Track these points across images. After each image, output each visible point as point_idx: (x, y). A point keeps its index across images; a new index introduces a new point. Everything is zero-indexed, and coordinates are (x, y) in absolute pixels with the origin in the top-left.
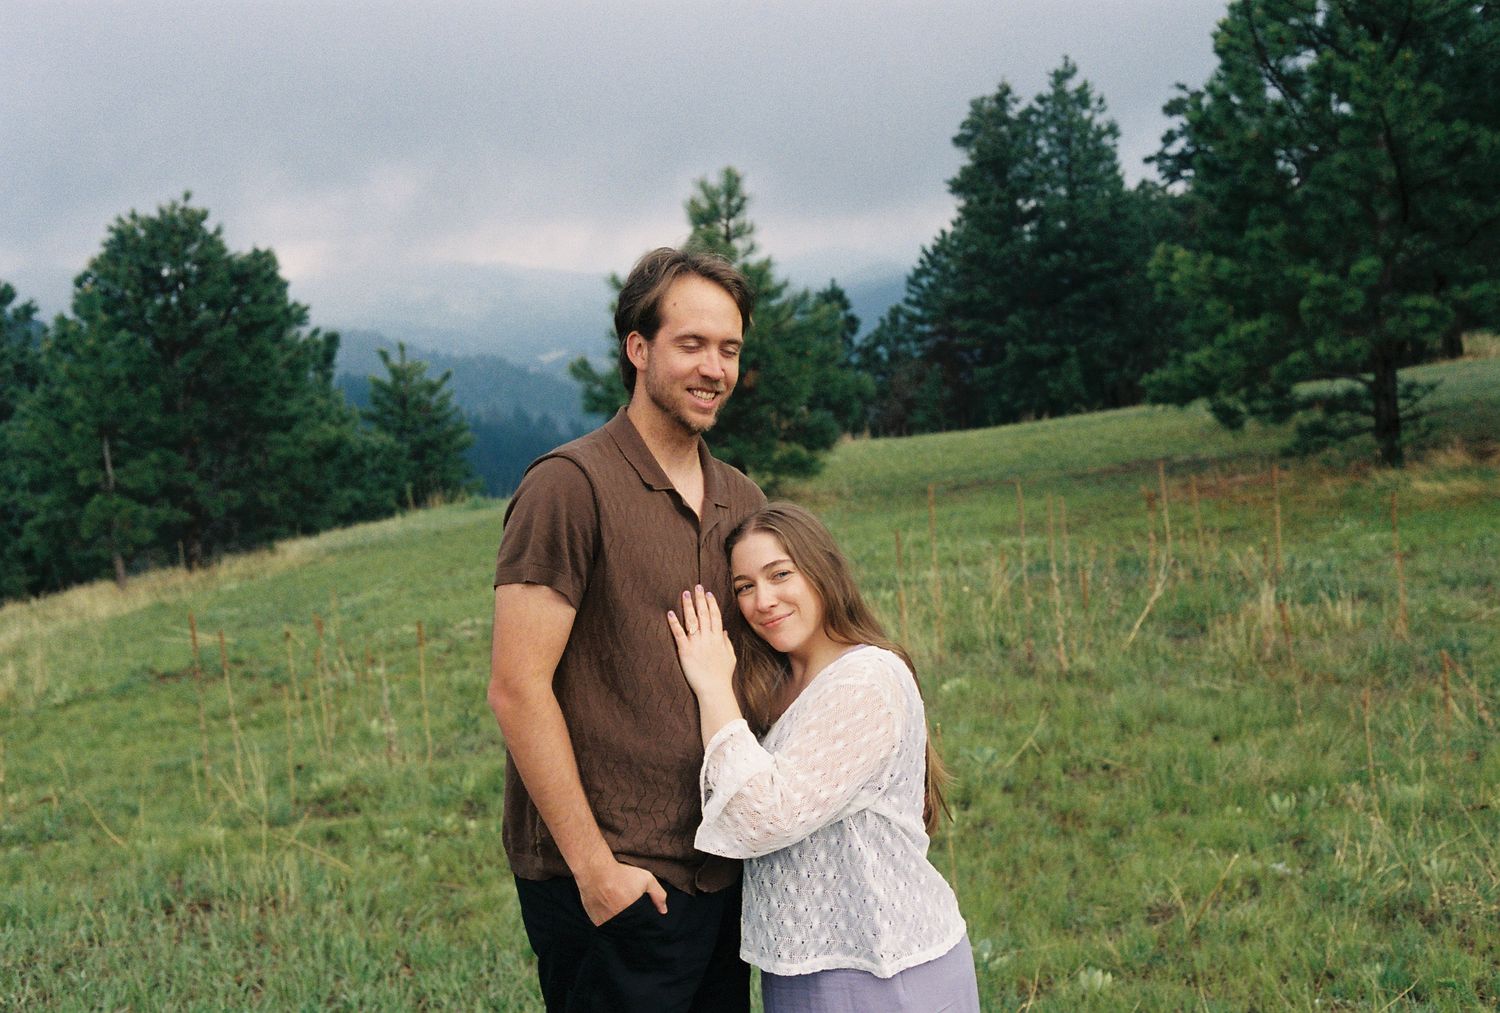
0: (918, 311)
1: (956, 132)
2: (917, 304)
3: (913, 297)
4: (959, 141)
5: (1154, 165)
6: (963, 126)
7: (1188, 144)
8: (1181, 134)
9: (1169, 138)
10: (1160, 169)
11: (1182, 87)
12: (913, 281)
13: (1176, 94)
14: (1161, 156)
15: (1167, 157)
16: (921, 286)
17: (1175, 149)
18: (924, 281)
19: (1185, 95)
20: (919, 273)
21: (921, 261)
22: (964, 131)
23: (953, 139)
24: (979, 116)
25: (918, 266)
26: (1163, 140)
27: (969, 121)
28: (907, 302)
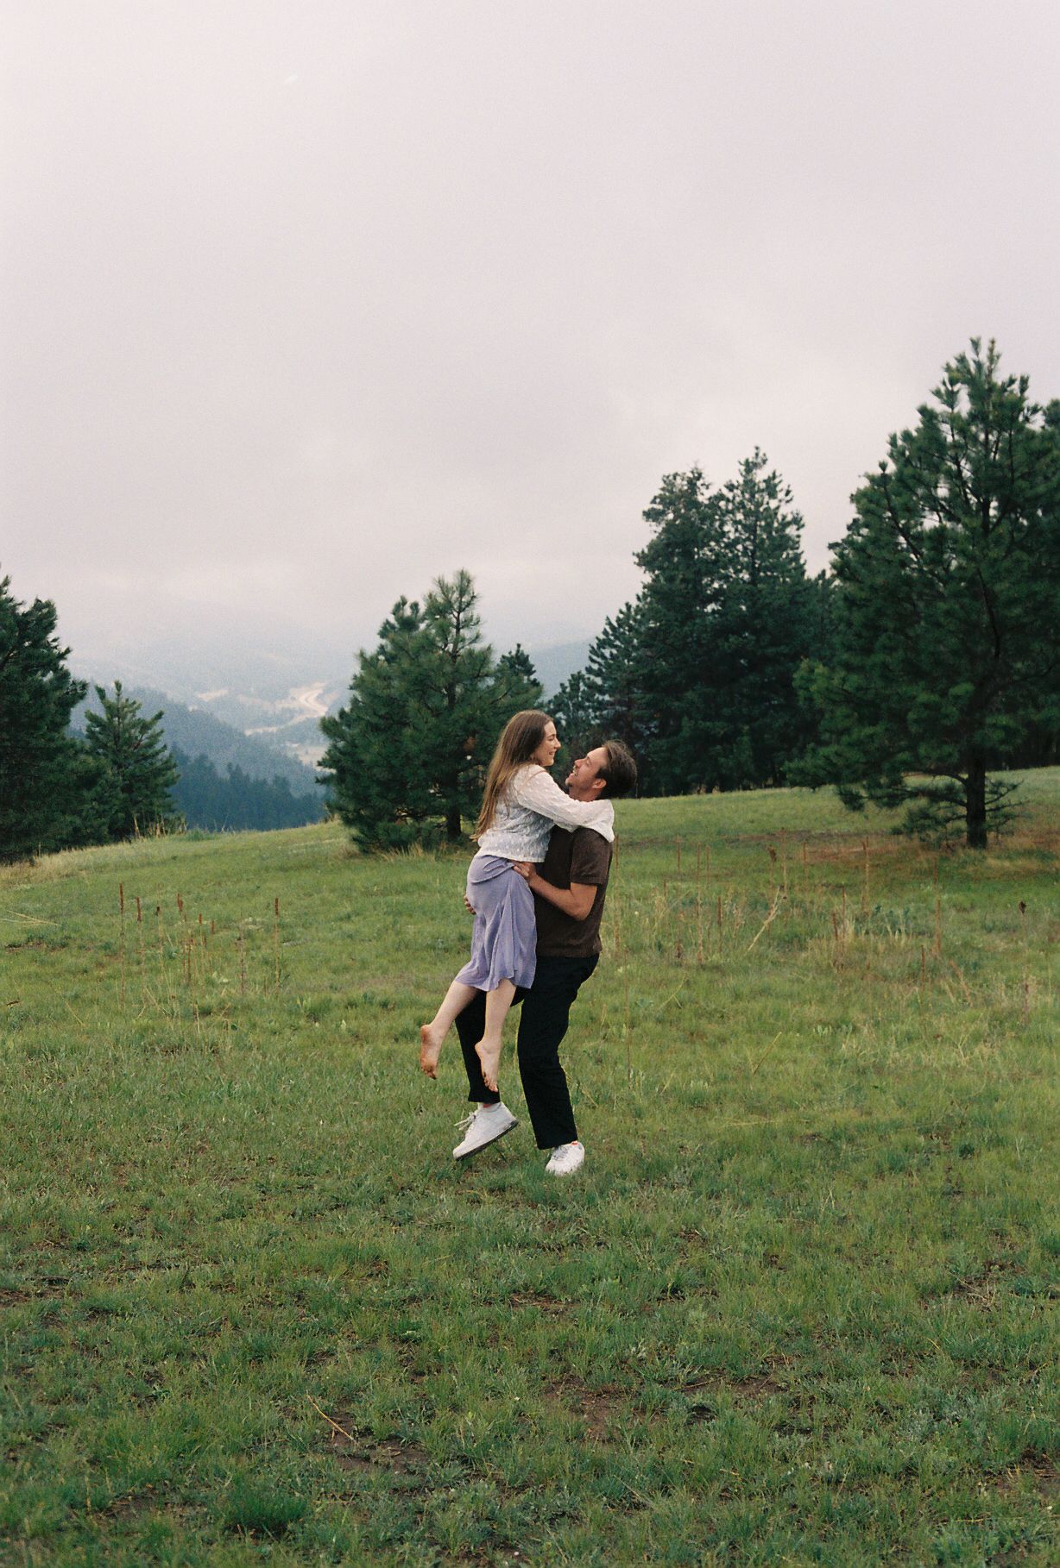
0: (599, 681)
1: (647, 507)
2: (598, 673)
3: (595, 667)
4: (650, 515)
6: (653, 502)
9: (854, 526)
12: (593, 651)
14: (846, 544)
16: (603, 657)
18: (607, 652)
20: (602, 644)
21: (605, 632)
22: (655, 506)
23: (644, 513)
24: (671, 492)
25: (602, 637)
26: (849, 528)
27: (660, 496)
28: (589, 670)
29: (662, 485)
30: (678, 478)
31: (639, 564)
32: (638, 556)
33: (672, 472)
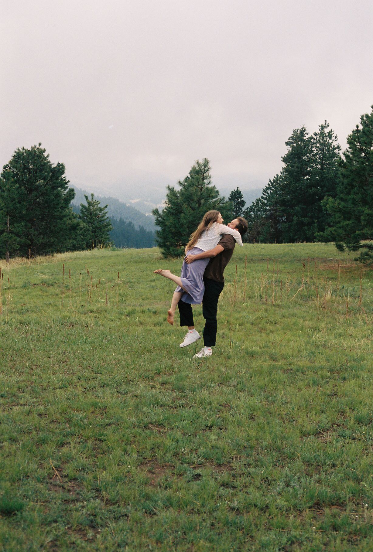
0: (266, 202)
1: (287, 141)
2: (266, 199)
3: (265, 196)
4: (288, 143)
6: (289, 139)
12: (264, 191)
16: (268, 193)
18: (269, 191)
20: (267, 188)
21: (269, 184)
22: (290, 140)
23: (286, 142)
24: (296, 136)
25: (268, 186)
27: (292, 137)
28: (262, 198)
29: (293, 133)
30: (297, 131)
31: (283, 161)
32: (283, 158)
33: (296, 129)
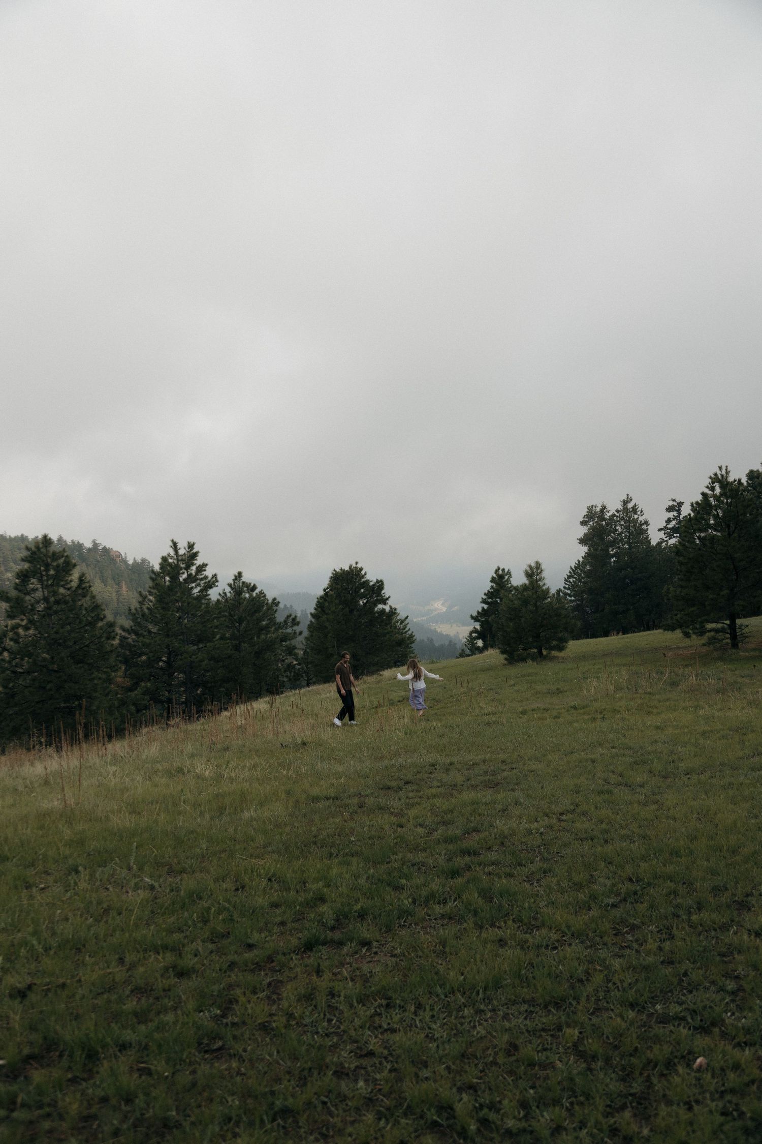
0: (569, 592)
1: (582, 519)
2: (568, 589)
3: (567, 586)
4: (583, 523)
5: (663, 532)
6: (584, 517)
7: (676, 523)
8: (674, 519)
9: (669, 521)
10: (665, 534)
11: (674, 500)
12: (566, 580)
13: (671, 503)
14: (665, 528)
15: (668, 529)
16: (570, 582)
17: (671, 526)
18: (571, 580)
19: (676, 504)
20: (569, 577)
21: (570, 572)
22: (585, 519)
23: (581, 522)
24: (591, 513)
25: (569, 574)
26: (666, 522)
27: (586, 515)
28: (565, 588)
29: (587, 510)
30: (594, 508)
31: (581, 543)
32: (579, 540)
33: (592, 505)
